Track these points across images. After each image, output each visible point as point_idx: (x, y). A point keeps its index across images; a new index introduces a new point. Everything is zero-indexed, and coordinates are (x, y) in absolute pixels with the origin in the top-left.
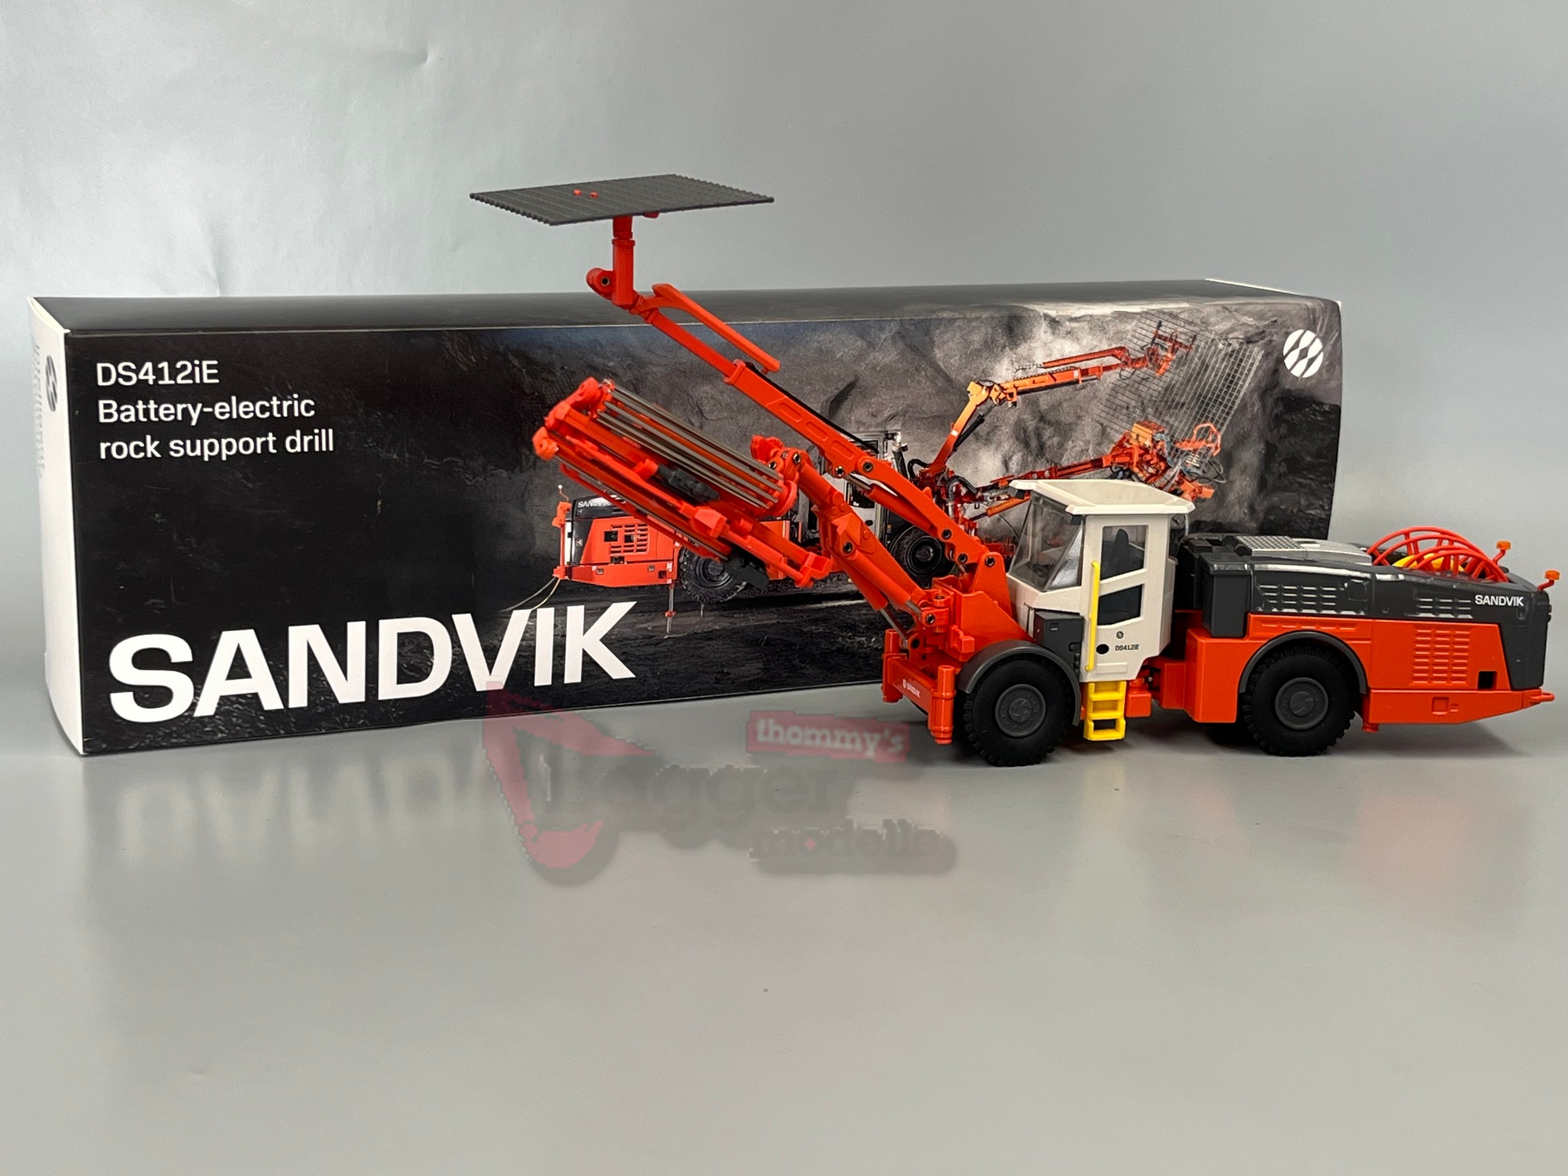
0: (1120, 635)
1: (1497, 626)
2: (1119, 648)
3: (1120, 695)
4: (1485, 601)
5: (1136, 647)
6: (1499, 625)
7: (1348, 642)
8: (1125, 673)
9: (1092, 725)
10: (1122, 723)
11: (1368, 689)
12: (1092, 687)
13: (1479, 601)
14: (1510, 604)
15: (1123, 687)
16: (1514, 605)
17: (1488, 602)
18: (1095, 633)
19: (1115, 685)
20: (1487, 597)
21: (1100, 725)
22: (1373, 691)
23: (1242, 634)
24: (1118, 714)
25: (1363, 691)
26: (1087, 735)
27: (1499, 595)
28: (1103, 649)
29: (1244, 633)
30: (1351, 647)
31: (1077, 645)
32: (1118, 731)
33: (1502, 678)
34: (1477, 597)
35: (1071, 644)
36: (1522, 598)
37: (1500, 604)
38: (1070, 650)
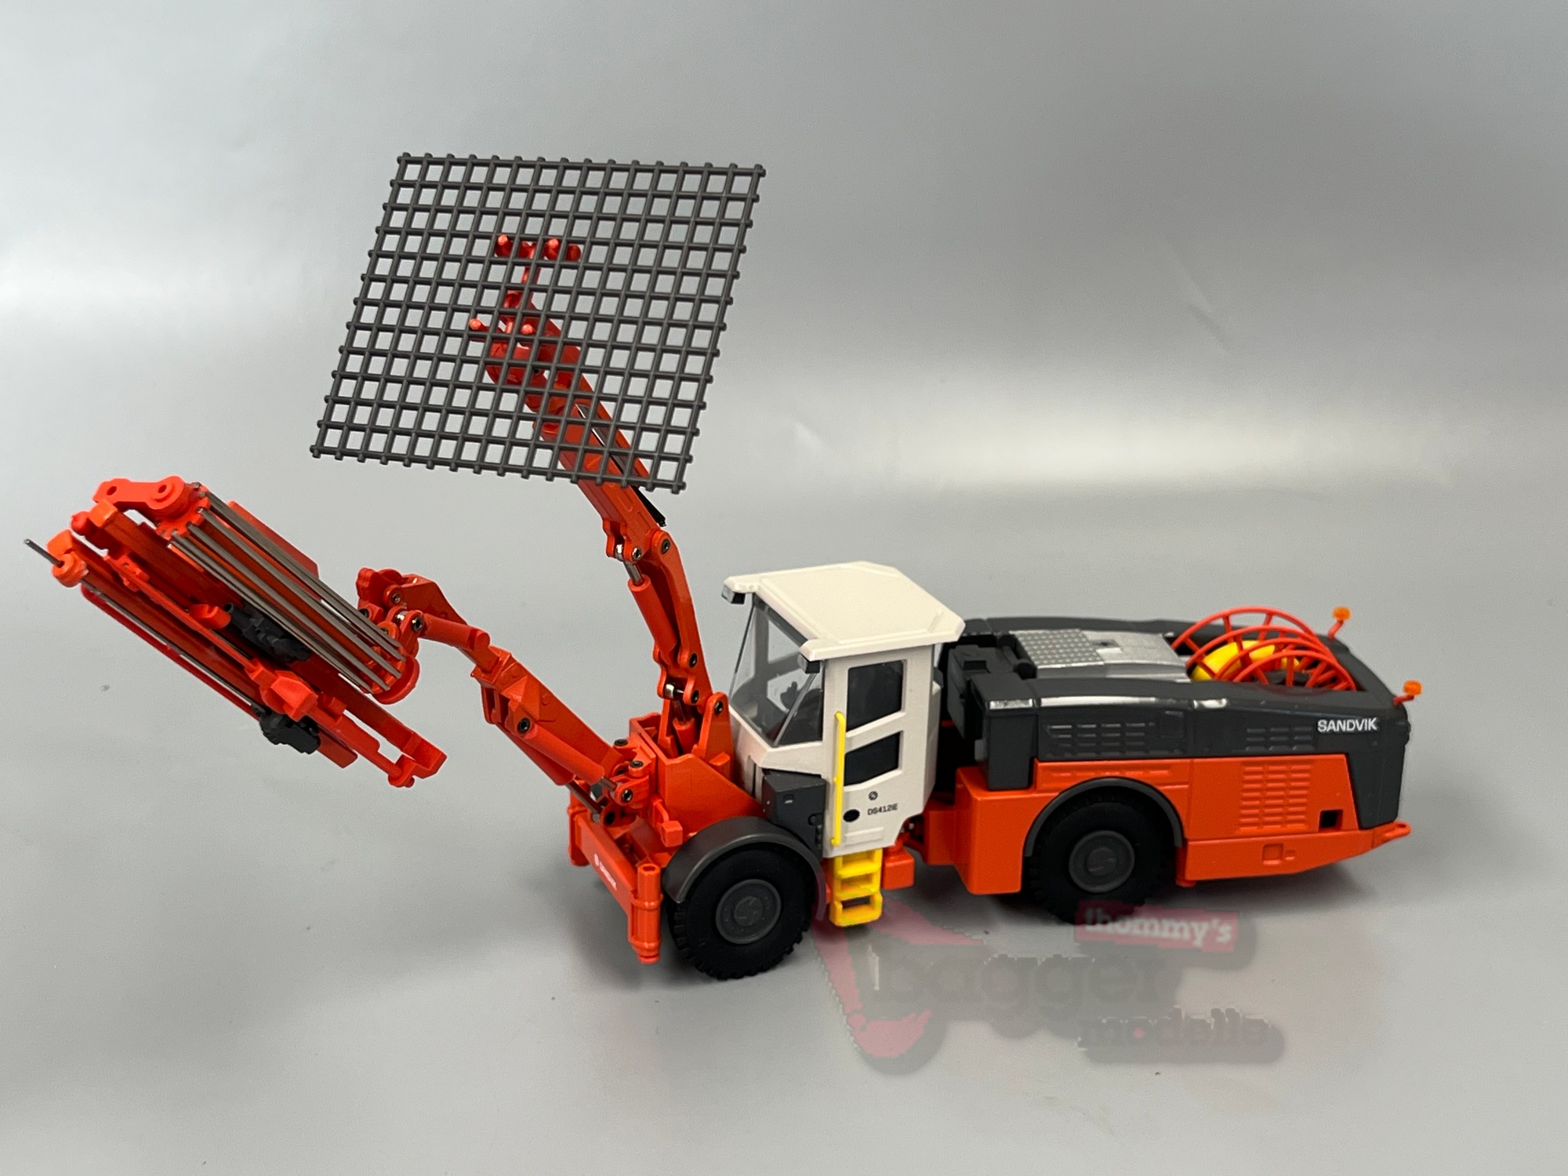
0: (873, 796)
1: (1342, 756)
2: (873, 811)
3: (874, 867)
4: (1329, 728)
5: (894, 807)
6: (1347, 755)
7: (1161, 788)
8: (880, 840)
9: (839, 907)
10: (879, 899)
11: (1185, 841)
12: (839, 863)
13: (1323, 728)
14: (1360, 729)
15: (879, 856)
16: (1366, 729)
17: (1334, 727)
18: (843, 796)
19: (869, 855)
20: (1332, 722)
21: (848, 905)
22: (1190, 843)
23: (1025, 784)
24: (873, 888)
25: (1178, 843)
26: (834, 917)
27: (1347, 719)
28: (851, 816)
29: (1030, 783)
30: (1166, 794)
31: (819, 816)
32: (873, 908)
33: (1350, 818)
34: (1319, 723)
35: (811, 816)
36: (1375, 719)
37: (1348, 729)
38: (810, 823)
